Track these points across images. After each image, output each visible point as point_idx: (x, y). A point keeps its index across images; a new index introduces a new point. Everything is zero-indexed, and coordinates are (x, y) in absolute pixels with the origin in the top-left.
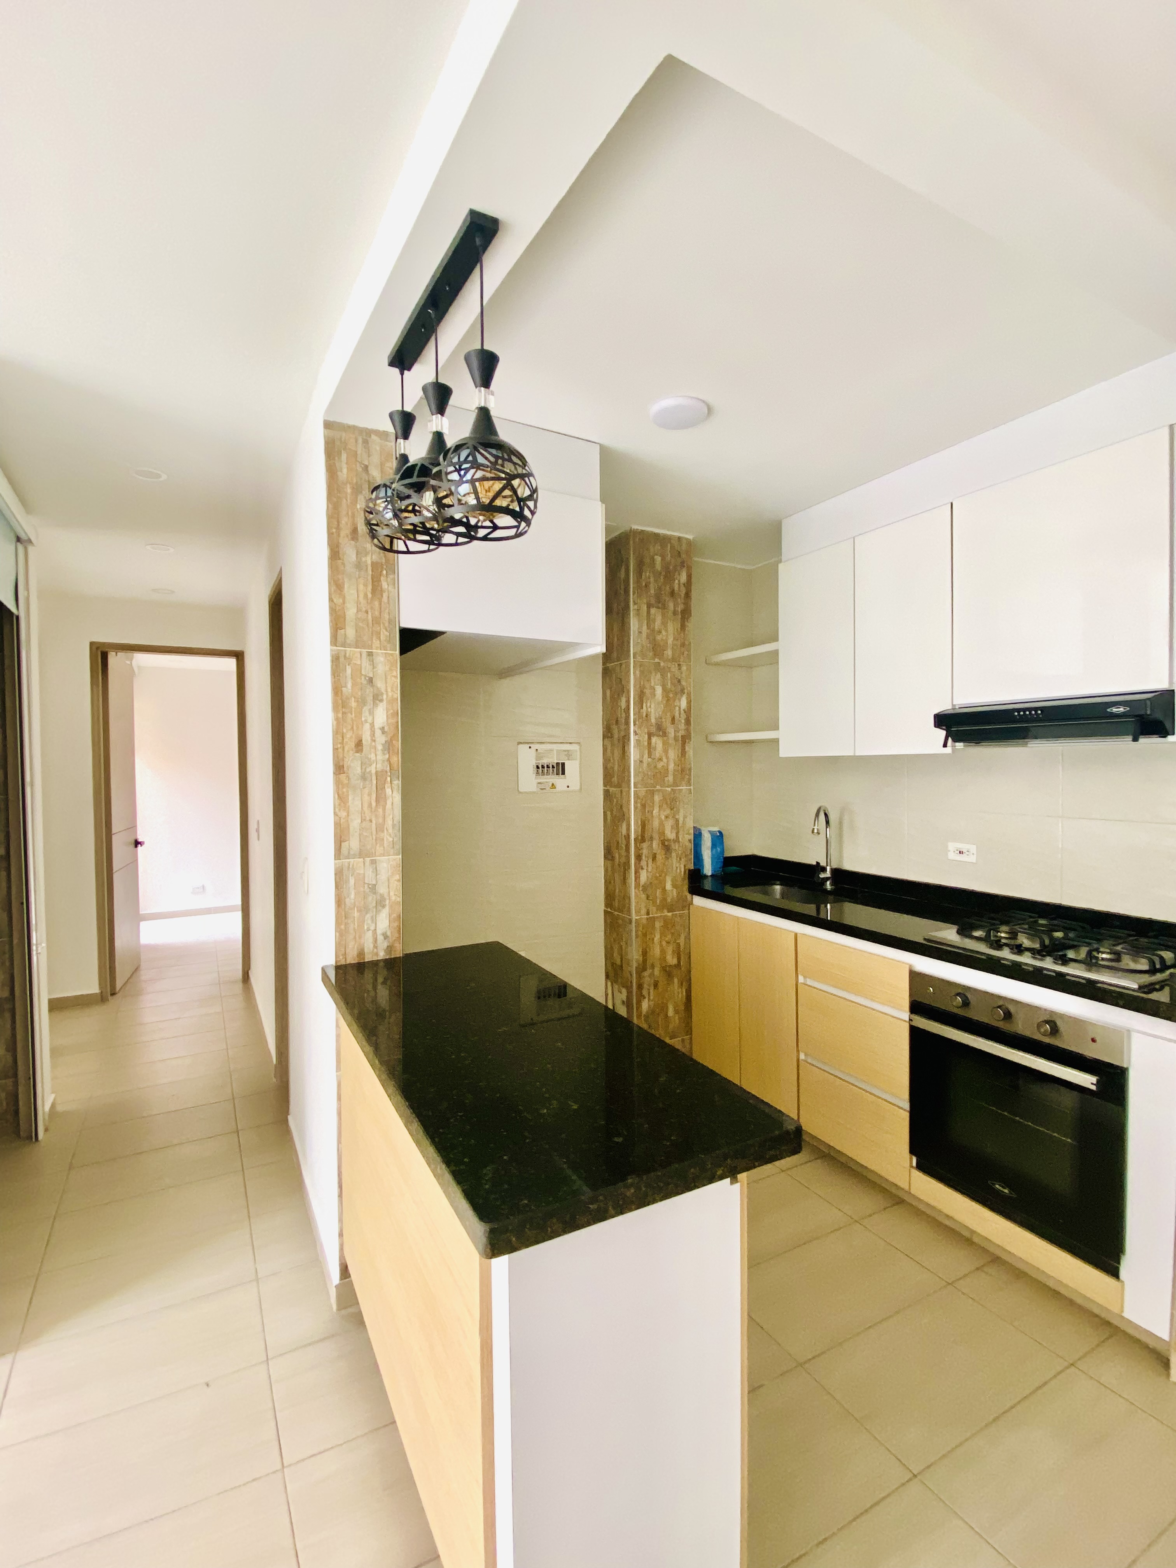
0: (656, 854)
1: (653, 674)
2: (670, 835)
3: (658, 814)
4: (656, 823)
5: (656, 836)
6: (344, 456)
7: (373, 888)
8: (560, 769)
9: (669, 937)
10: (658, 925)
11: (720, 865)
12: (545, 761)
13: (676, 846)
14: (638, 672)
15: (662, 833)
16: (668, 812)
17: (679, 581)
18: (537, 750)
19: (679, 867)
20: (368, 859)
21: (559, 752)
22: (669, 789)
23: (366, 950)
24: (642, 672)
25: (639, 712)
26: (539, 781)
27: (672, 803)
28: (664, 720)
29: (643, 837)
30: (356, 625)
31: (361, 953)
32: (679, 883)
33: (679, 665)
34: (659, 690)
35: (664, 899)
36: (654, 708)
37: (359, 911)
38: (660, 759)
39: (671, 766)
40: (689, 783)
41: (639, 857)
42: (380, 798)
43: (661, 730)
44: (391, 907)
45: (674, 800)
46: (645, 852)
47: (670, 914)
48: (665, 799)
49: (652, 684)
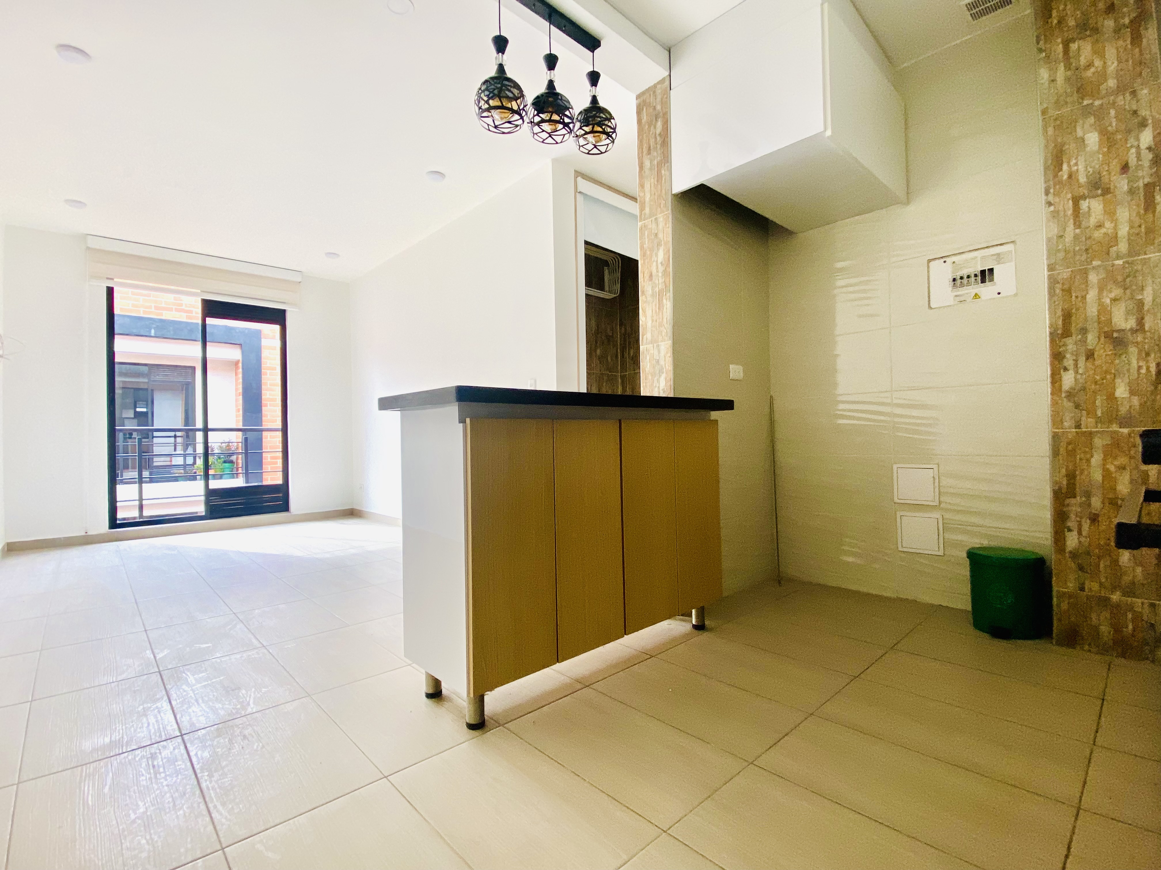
0: (1092, 348)
2: (1124, 323)
5: (1092, 326)
7: (658, 362)
8: (987, 276)
12: (965, 272)
13: (1136, 338)
15: (1105, 321)
16: (1118, 292)
18: (953, 262)
20: (655, 345)
21: (983, 258)
22: (1120, 262)
26: (957, 294)
27: (1126, 279)
30: (650, 205)
34: (1091, 138)
37: (652, 375)
38: (1100, 227)
39: (1122, 232)
42: (660, 306)
43: (1096, 187)
44: (667, 373)
48: (1113, 276)
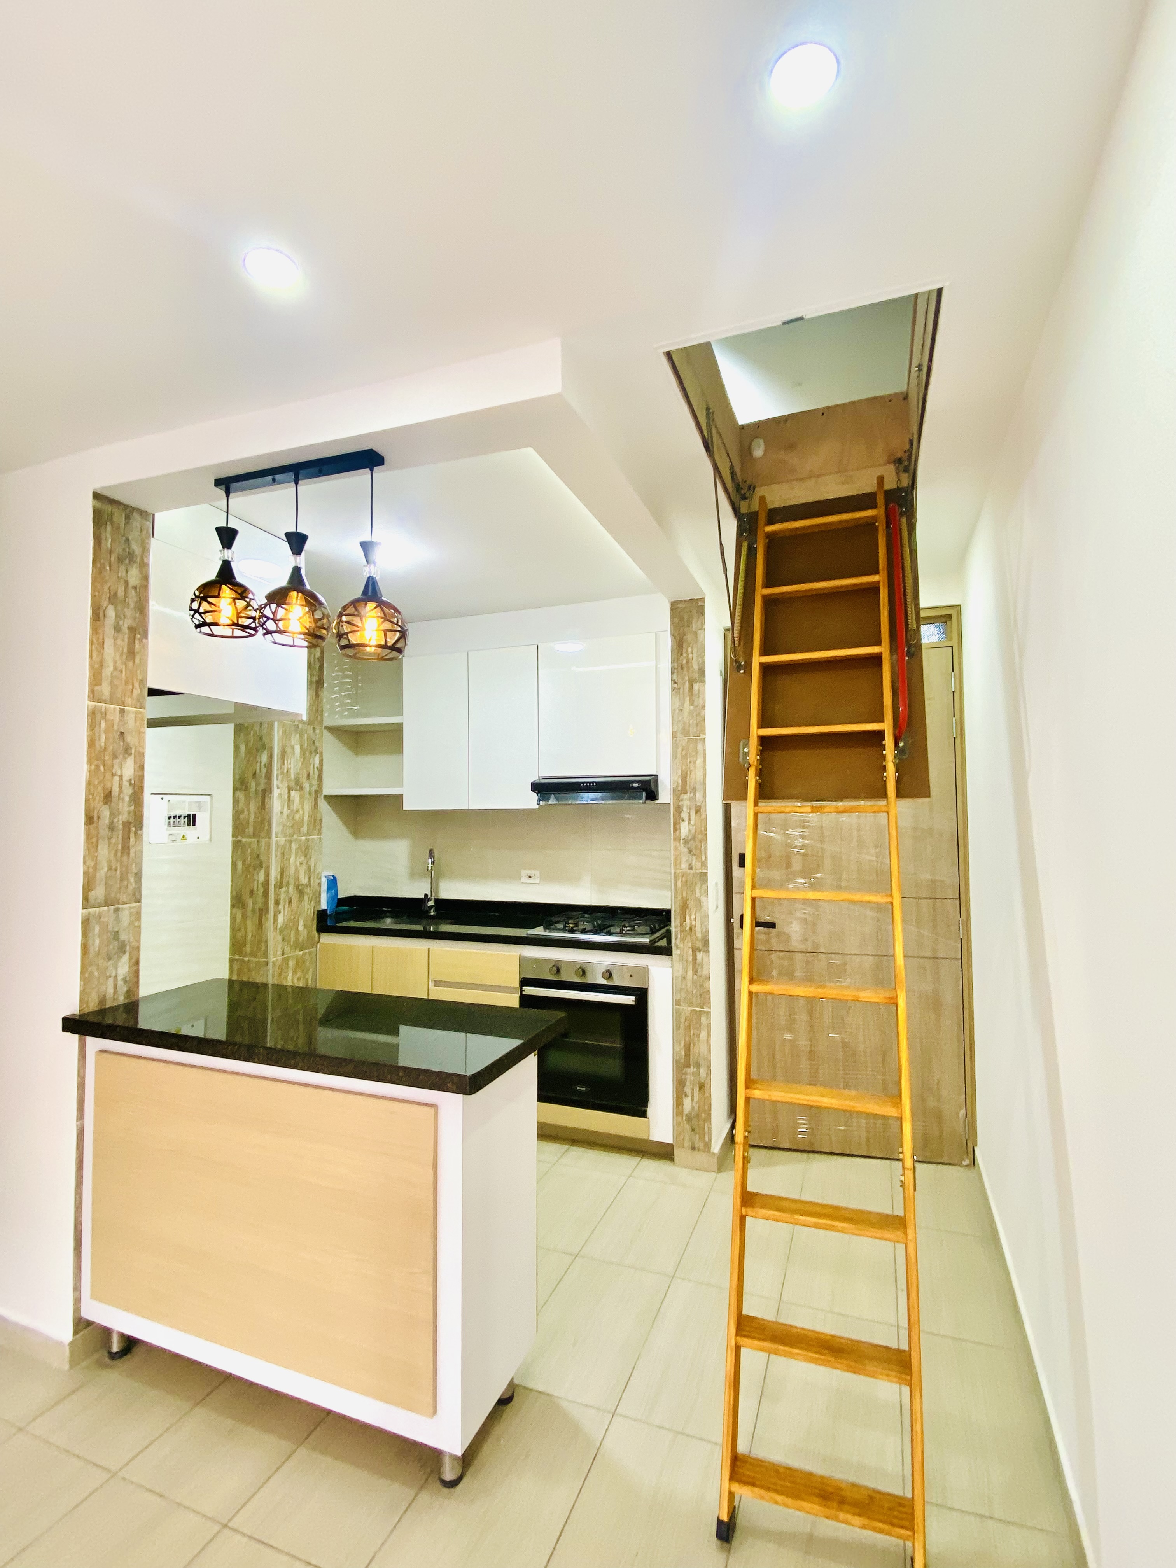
0: (291, 898)
1: (293, 735)
2: (304, 880)
3: (294, 860)
4: (292, 870)
5: (292, 881)
6: (109, 528)
7: (116, 935)
8: (191, 820)
9: (299, 974)
10: (291, 963)
11: (335, 905)
12: (178, 813)
13: (308, 890)
14: (281, 733)
15: (297, 879)
16: (302, 858)
17: (315, 656)
18: (169, 801)
19: (308, 911)
20: (112, 908)
21: (190, 803)
22: (304, 838)
23: (108, 997)
24: (284, 732)
25: (281, 768)
26: (171, 833)
27: (306, 850)
28: (301, 776)
29: (281, 883)
30: (112, 682)
31: (103, 1000)
32: (309, 923)
33: (314, 728)
34: (297, 748)
35: (297, 939)
36: (293, 764)
37: (103, 959)
38: (297, 811)
39: (306, 818)
40: (320, 833)
41: (277, 903)
42: (125, 847)
43: (298, 785)
44: (131, 952)
45: (307, 848)
46: (282, 896)
47: (301, 953)
48: (300, 847)
49: (292, 744)
